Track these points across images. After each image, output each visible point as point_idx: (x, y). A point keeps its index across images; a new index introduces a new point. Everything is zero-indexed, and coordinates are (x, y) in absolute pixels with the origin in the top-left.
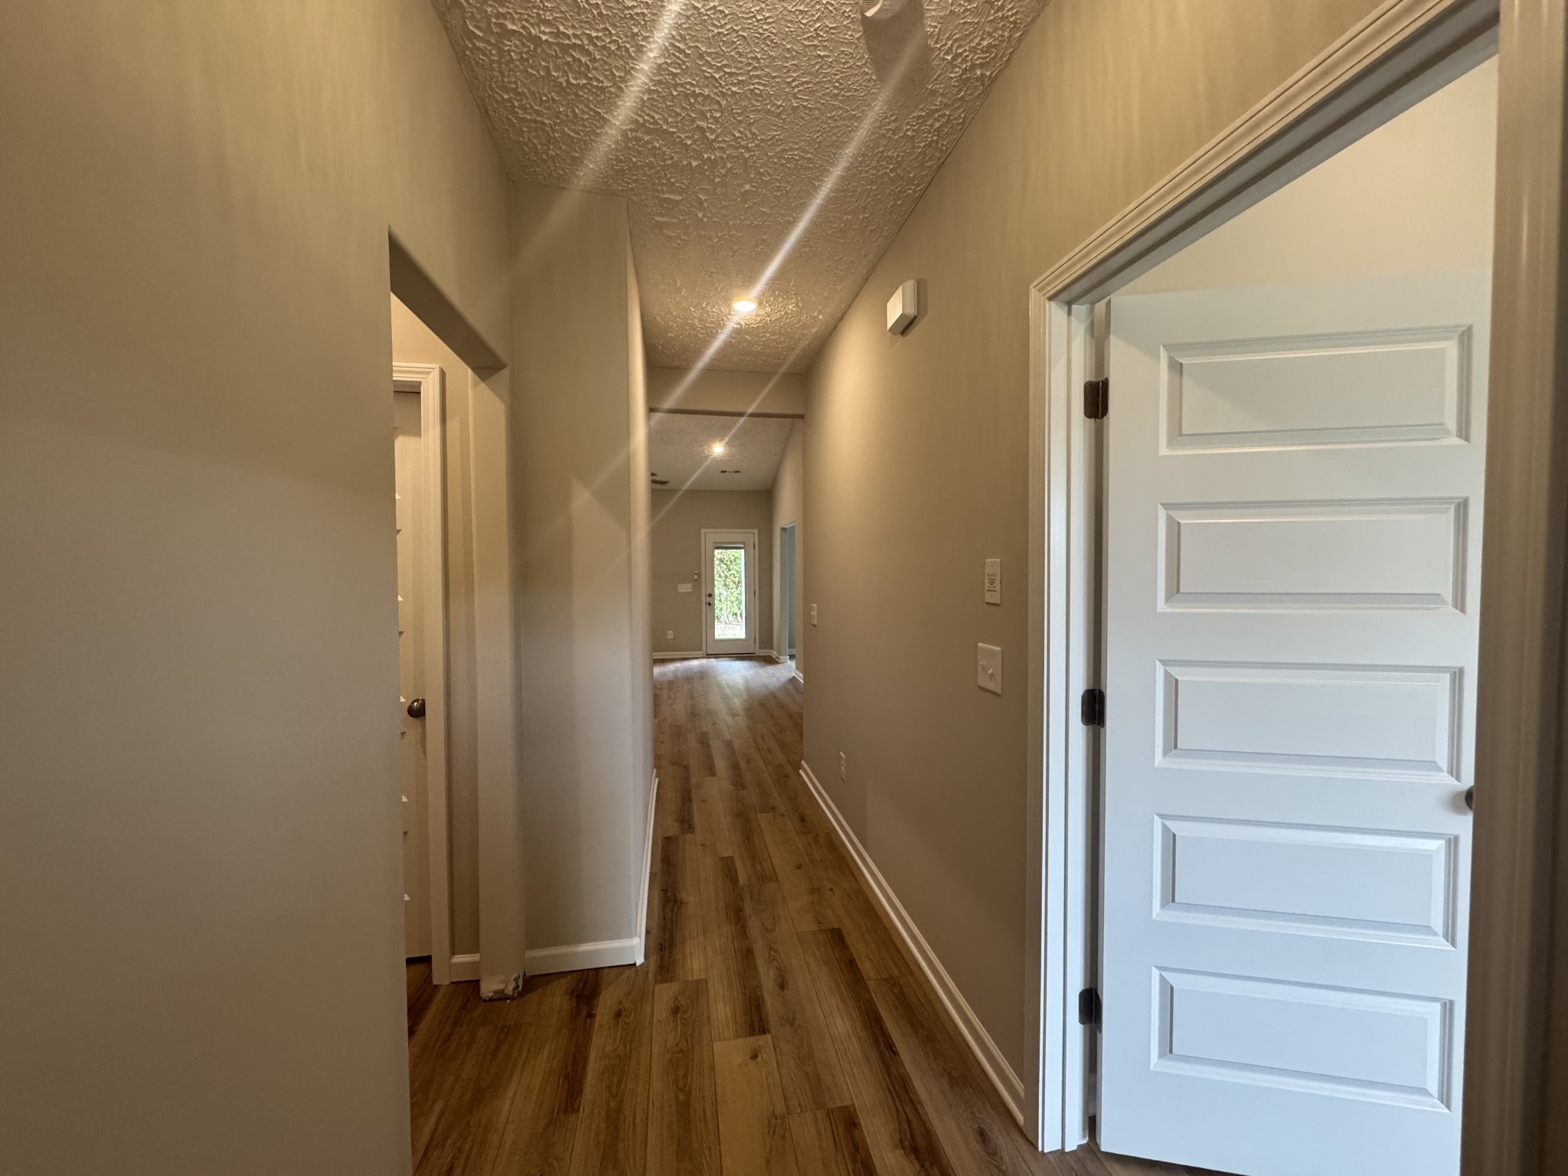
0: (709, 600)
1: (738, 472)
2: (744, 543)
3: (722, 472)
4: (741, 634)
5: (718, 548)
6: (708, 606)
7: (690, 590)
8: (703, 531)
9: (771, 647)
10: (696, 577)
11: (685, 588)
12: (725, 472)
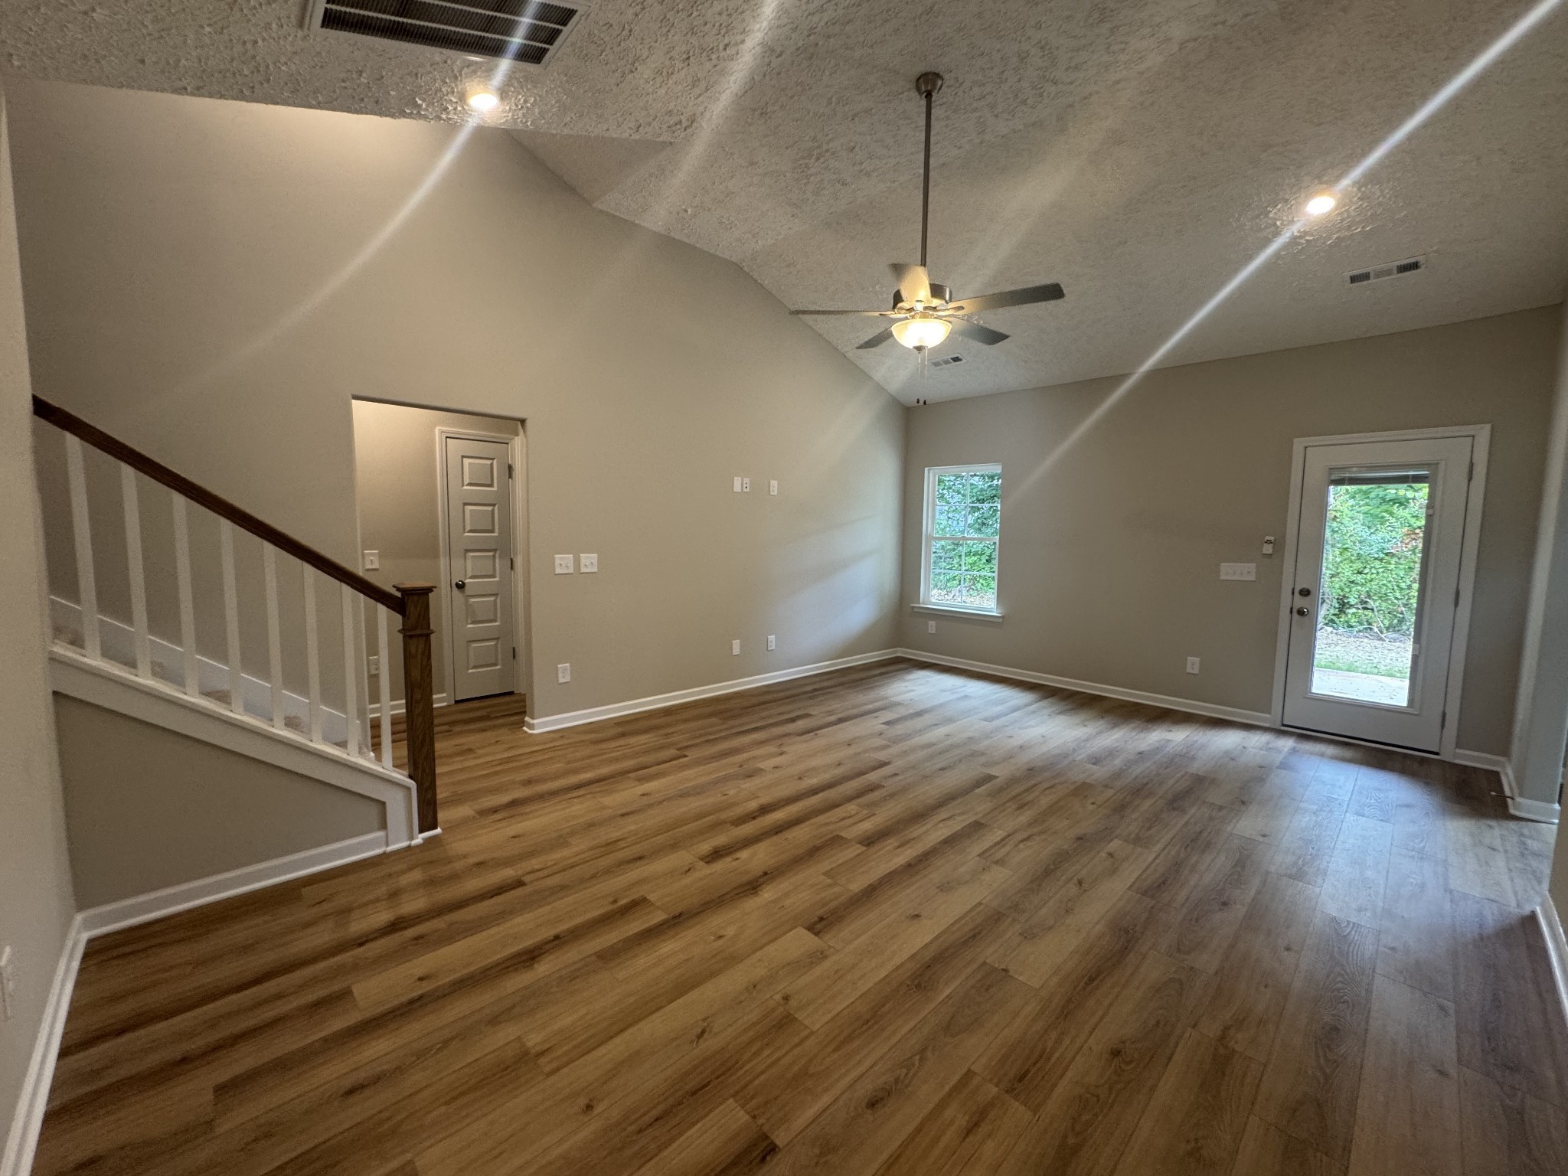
0: (1300, 602)
1: (1415, 266)
2: (1432, 466)
3: (1354, 279)
4: (1395, 692)
5: (1340, 482)
6: (1295, 616)
7: (1252, 578)
8: (1298, 444)
9: (1505, 752)
10: (1268, 549)
11: (1238, 572)
12: (1366, 277)
